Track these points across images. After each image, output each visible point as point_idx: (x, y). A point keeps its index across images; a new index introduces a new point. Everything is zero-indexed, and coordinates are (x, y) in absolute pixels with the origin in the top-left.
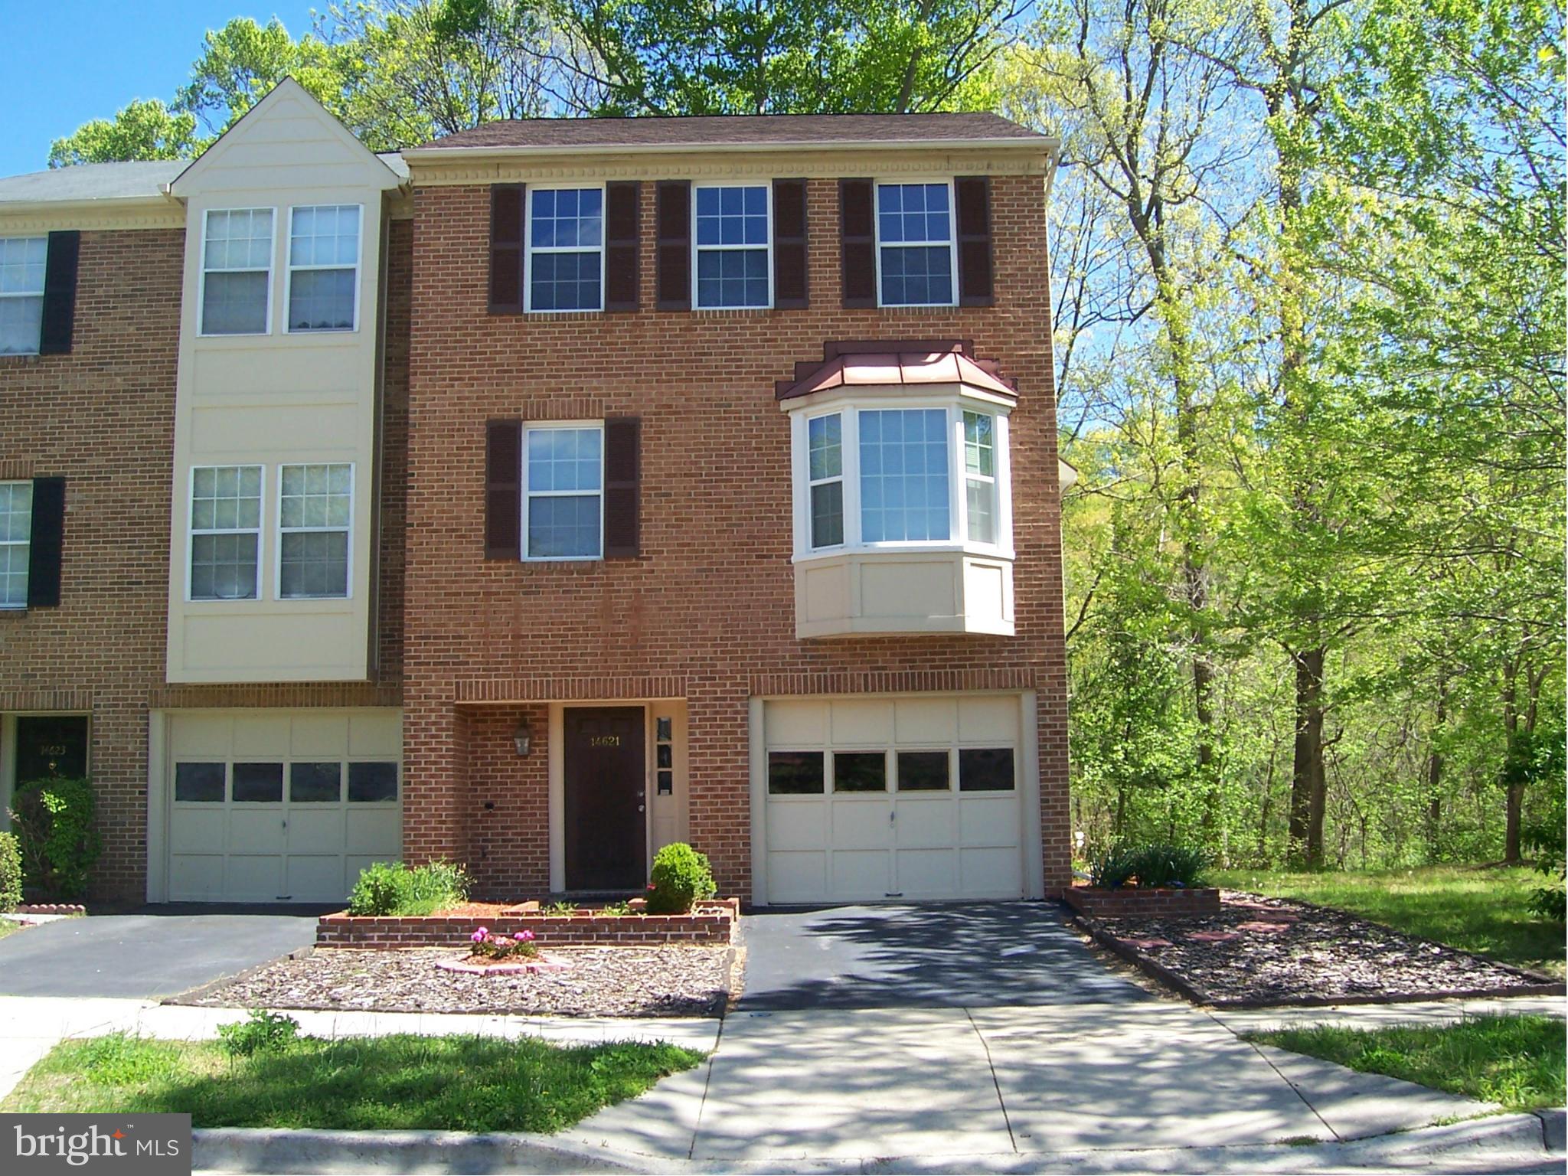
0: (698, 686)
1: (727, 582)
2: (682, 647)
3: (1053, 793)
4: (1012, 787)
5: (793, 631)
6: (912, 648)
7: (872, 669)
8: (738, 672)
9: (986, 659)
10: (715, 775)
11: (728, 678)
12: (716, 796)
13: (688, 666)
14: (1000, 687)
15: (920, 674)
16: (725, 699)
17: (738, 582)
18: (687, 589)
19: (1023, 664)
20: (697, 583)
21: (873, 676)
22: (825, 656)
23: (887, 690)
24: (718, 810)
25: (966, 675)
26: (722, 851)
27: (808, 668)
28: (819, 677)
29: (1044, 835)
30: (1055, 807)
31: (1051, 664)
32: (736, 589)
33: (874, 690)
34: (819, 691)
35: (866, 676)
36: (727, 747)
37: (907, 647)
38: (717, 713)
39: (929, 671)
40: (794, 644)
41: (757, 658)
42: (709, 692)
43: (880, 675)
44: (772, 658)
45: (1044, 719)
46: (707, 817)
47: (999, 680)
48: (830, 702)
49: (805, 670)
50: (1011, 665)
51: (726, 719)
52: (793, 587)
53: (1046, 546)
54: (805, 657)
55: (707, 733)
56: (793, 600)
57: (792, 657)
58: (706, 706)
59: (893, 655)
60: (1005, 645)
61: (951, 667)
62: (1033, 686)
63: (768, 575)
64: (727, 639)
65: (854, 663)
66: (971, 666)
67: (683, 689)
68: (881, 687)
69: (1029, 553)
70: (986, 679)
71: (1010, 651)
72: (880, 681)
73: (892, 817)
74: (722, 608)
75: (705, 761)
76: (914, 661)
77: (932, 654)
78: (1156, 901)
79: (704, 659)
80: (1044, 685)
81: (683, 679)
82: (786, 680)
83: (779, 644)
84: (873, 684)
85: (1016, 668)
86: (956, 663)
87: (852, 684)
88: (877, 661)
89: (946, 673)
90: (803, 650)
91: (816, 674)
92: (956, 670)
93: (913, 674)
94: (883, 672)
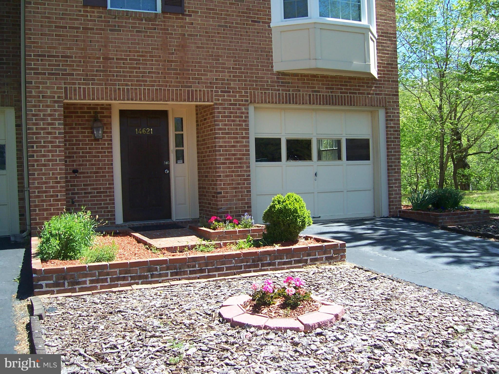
0: (220, 96)
1: (235, 34)
2: (211, 71)
4: (369, 159)
5: (272, 67)
6: (332, 81)
7: (313, 91)
8: (243, 89)
9: (365, 90)
10: (230, 151)
11: (237, 92)
12: (232, 163)
13: (214, 83)
14: (372, 105)
15: (335, 96)
16: (235, 105)
17: (241, 35)
18: (212, 37)
19: (381, 94)
20: (218, 33)
21: (313, 95)
22: (289, 83)
23: (320, 104)
24: (233, 172)
25: (357, 97)
26: (235, 196)
27: (280, 88)
28: (286, 94)
29: (389, 184)
31: (393, 95)
32: (240, 39)
33: (314, 104)
34: (286, 103)
35: (310, 95)
36: (237, 134)
37: (329, 81)
38: (231, 113)
39: (340, 95)
40: (273, 74)
41: (253, 81)
42: (227, 100)
43: (317, 95)
44: (261, 81)
45: (390, 124)
46: (227, 176)
47: (371, 102)
49: (279, 90)
50: (376, 94)
51: (236, 117)
52: (271, 42)
53: (390, 34)
54: (279, 82)
55: (226, 125)
56: (272, 49)
57: (272, 82)
58: (225, 108)
59: (323, 84)
60: (373, 84)
61: (350, 93)
62: (383, 106)
63: (258, 33)
64: (237, 69)
65: (304, 87)
66: (359, 93)
67: (212, 98)
68: (317, 102)
69: (383, 36)
70: (366, 101)
71: (376, 87)
72: (317, 99)
73: (316, 174)
74: (233, 50)
75: (225, 142)
76: (333, 89)
77: (341, 85)
78: (467, 217)
79: (224, 80)
80: (390, 106)
81: (212, 91)
82: (269, 95)
83: (265, 74)
84: (313, 100)
85: (378, 96)
86: (352, 91)
87: (303, 99)
88: (315, 87)
89: (348, 96)
90: (278, 78)
91: (284, 92)
92: (352, 95)
93: (332, 96)
94: (318, 94)
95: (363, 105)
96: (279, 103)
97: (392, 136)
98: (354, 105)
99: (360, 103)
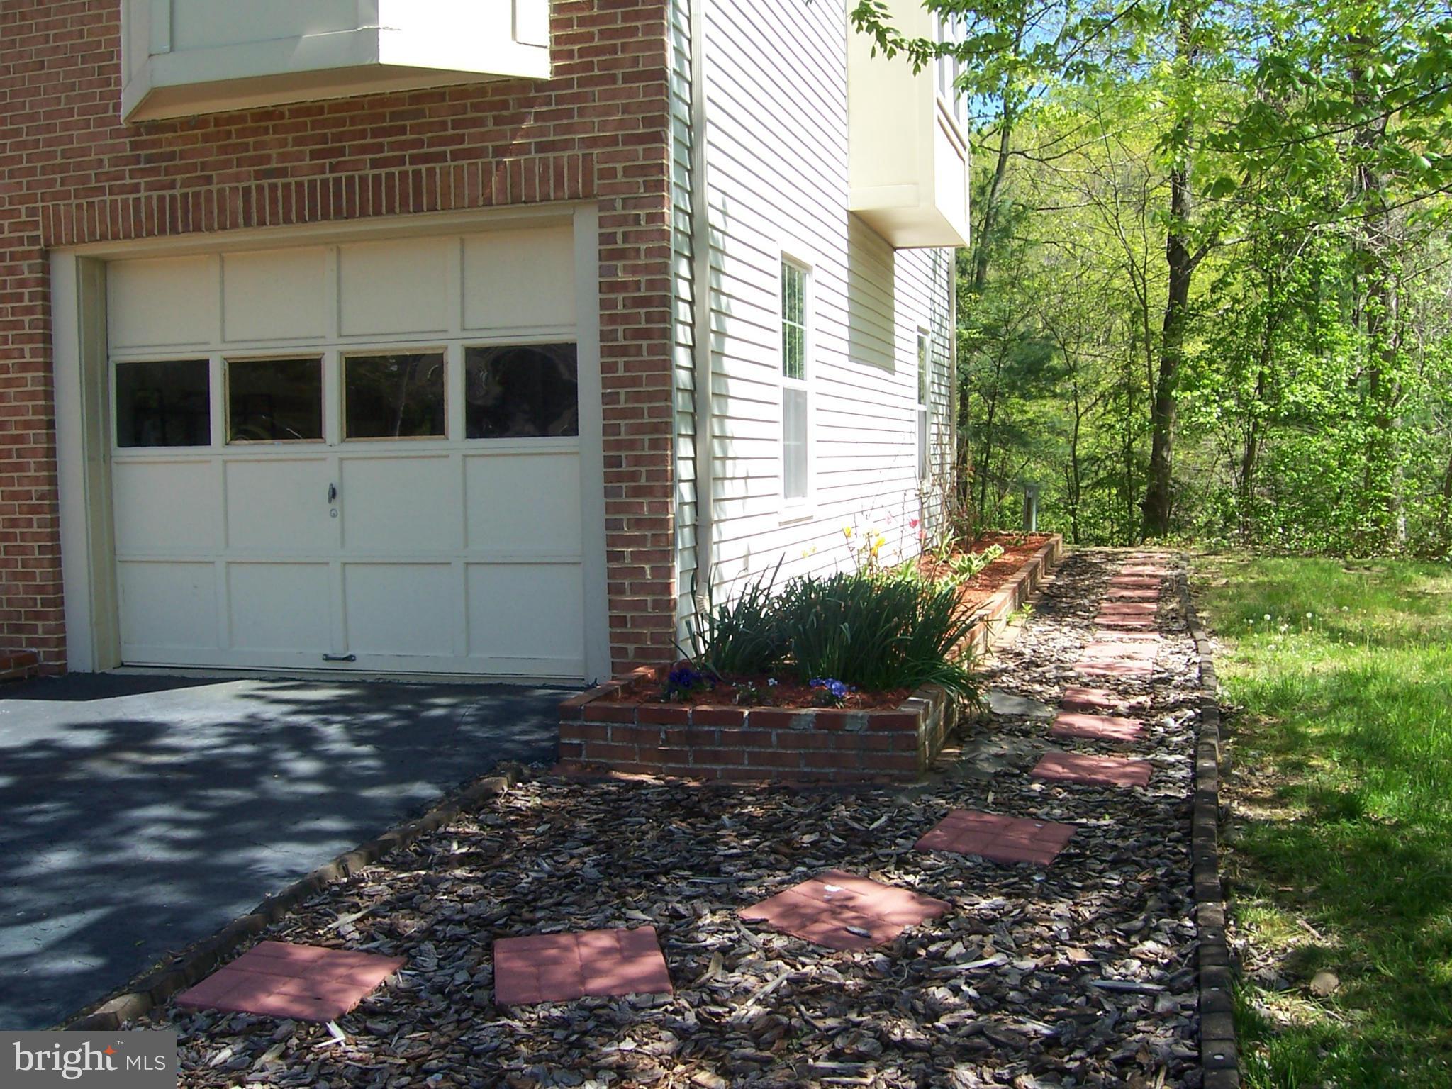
3: (631, 445)
4: (573, 431)
5: (117, 107)
7: (259, 175)
8: (22, 200)
9: (483, 136)
11: (5, 215)
14: (516, 200)
15: (350, 180)
19: (567, 145)
21: (260, 189)
22: (172, 156)
23: (287, 220)
25: (444, 173)
27: (142, 181)
28: (161, 199)
29: (612, 541)
30: (633, 476)
31: (629, 140)
33: (262, 223)
34: (162, 231)
35: (247, 191)
37: (324, 124)
39: (371, 173)
40: (117, 134)
41: (53, 169)
43: (273, 188)
44: (78, 166)
45: (613, 271)
47: (515, 184)
48: (220, 254)
49: (136, 188)
50: (541, 147)
52: (117, 16)
54: (137, 160)
56: (118, 42)
57: (115, 162)
59: (298, 141)
60: (530, 103)
61: (415, 160)
62: (588, 195)
65: (226, 164)
66: (456, 156)
68: (274, 213)
70: (487, 184)
71: (538, 116)
72: (274, 201)
73: (333, 493)
76: (341, 152)
77: (375, 133)
78: (745, 738)
80: (614, 189)
82: (102, 211)
83: (93, 137)
84: (261, 209)
85: (551, 155)
86: (425, 150)
87: (222, 210)
88: (268, 159)
89: (404, 175)
90: (134, 145)
91: (155, 194)
92: (423, 167)
93: (337, 181)
94: (279, 181)
95: (473, 204)
96: (138, 235)
97: (621, 328)
98: (432, 208)
99: (459, 196)
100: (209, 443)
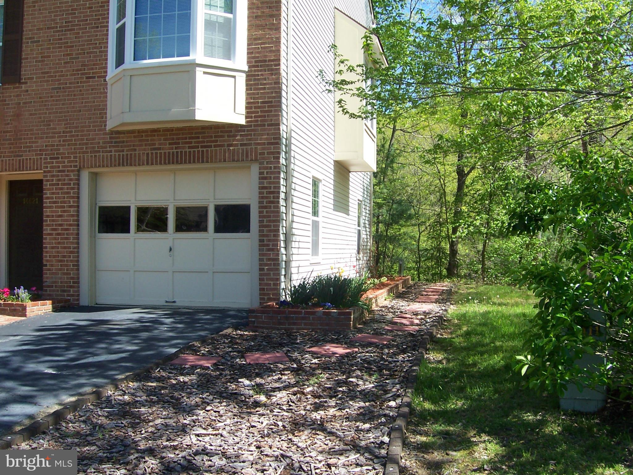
0: (49, 163)
1: (68, 95)
2: (42, 138)
3: (267, 236)
4: (248, 231)
5: (105, 126)
6: (177, 134)
7: (152, 149)
8: (72, 153)
9: (224, 141)
10: (57, 221)
11: (66, 158)
12: (58, 234)
13: (43, 150)
14: (234, 160)
15: (181, 152)
16: (64, 171)
17: (75, 95)
18: (46, 101)
19: (250, 144)
20: (52, 97)
21: (152, 154)
22: (123, 142)
23: (161, 164)
24: (59, 243)
25: (212, 151)
26: (60, 270)
27: (113, 149)
28: (119, 155)
29: (260, 265)
30: (268, 245)
31: (269, 144)
32: (73, 99)
33: (152, 164)
34: (119, 165)
35: (148, 154)
36: (65, 202)
37: (174, 134)
38: (59, 180)
39: (188, 150)
40: (105, 134)
41: (83, 144)
42: (55, 167)
43: (156, 153)
44: (92, 144)
45: (263, 183)
46: (53, 248)
47: (233, 156)
49: (111, 151)
50: (242, 145)
51: (64, 184)
52: (106, 97)
53: (270, 61)
54: (112, 142)
55: (53, 193)
56: (106, 105)
57: (104, 143)
58: (53, 176)
59: (165, 140)
60: (239, 131)
61: (202, 147)
62: (256, 160)
63: (92, 89)
64: (67, 132)
65: (141, 145)
66: (215, 146)
67: (41, 166)
68: (156, 161)
69: (257, 66)
70: (225, 156)
71: (241, 135)
72: (156, 157)
73: (171, 249)
74: (65, 112)
75: (52, 212)
76: (179, 143)
77: (190, 138)
78: (303, 318)
79: (53, 146)
80: (264, 158)
81: (41, 158)
82: (99, 158)
83: (97, 134)
84: (152, 160)
85: (245, 147)
86: (205, 144)
87: (139, 160)
88: (155, 144)
89: (198, 151)
90: (111, 138)
91: (117, 154)
92: (205, 149)
93: (177, 152)
94: (159, 152)
95: (220, 161)
96: (111, 166)
97: (265, 200)
98: (207, 162)
99: (216, 159)
100: (129, 233)
